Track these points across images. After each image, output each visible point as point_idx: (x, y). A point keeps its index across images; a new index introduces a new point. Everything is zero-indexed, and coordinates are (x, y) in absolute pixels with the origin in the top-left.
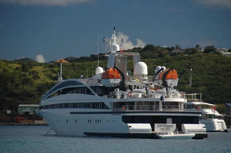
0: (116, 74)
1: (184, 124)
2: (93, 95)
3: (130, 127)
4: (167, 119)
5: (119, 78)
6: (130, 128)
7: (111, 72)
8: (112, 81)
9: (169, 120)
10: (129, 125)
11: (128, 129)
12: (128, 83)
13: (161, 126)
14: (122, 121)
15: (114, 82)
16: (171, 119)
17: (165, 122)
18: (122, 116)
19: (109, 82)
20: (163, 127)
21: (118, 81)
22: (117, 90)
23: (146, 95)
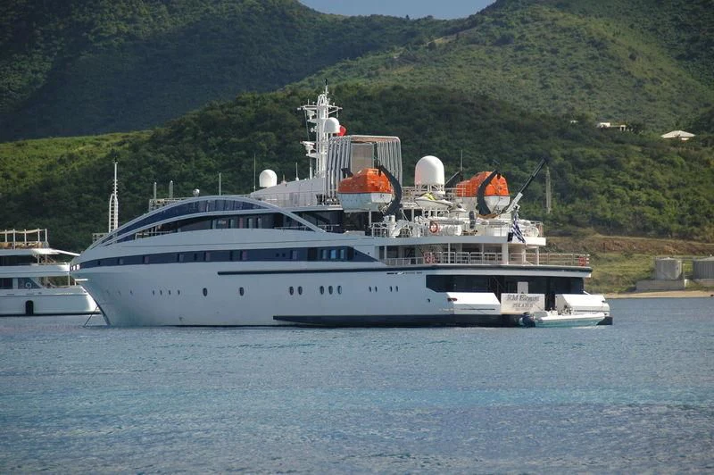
0: (383, 182)
1: (564, 295)
2: (309, 229)
3: (455, 300)
4: (519, 283)
5: (389, 192)
6: (455, 302)
7: (373, 178)
8: (376, 198)
9: (523, 286)
10: (451, 295)
11: (453, 306)
12: (406, 204)
13: (515, 299)
14: (427, 286)
15: (381, 201)
16: (526, 283)
17: (514, 290)
18: (427, 276)
19: (370, 200)
20: (518, 301)
21: (388, 198)
22: (390, 219)
23: (470, 231)
